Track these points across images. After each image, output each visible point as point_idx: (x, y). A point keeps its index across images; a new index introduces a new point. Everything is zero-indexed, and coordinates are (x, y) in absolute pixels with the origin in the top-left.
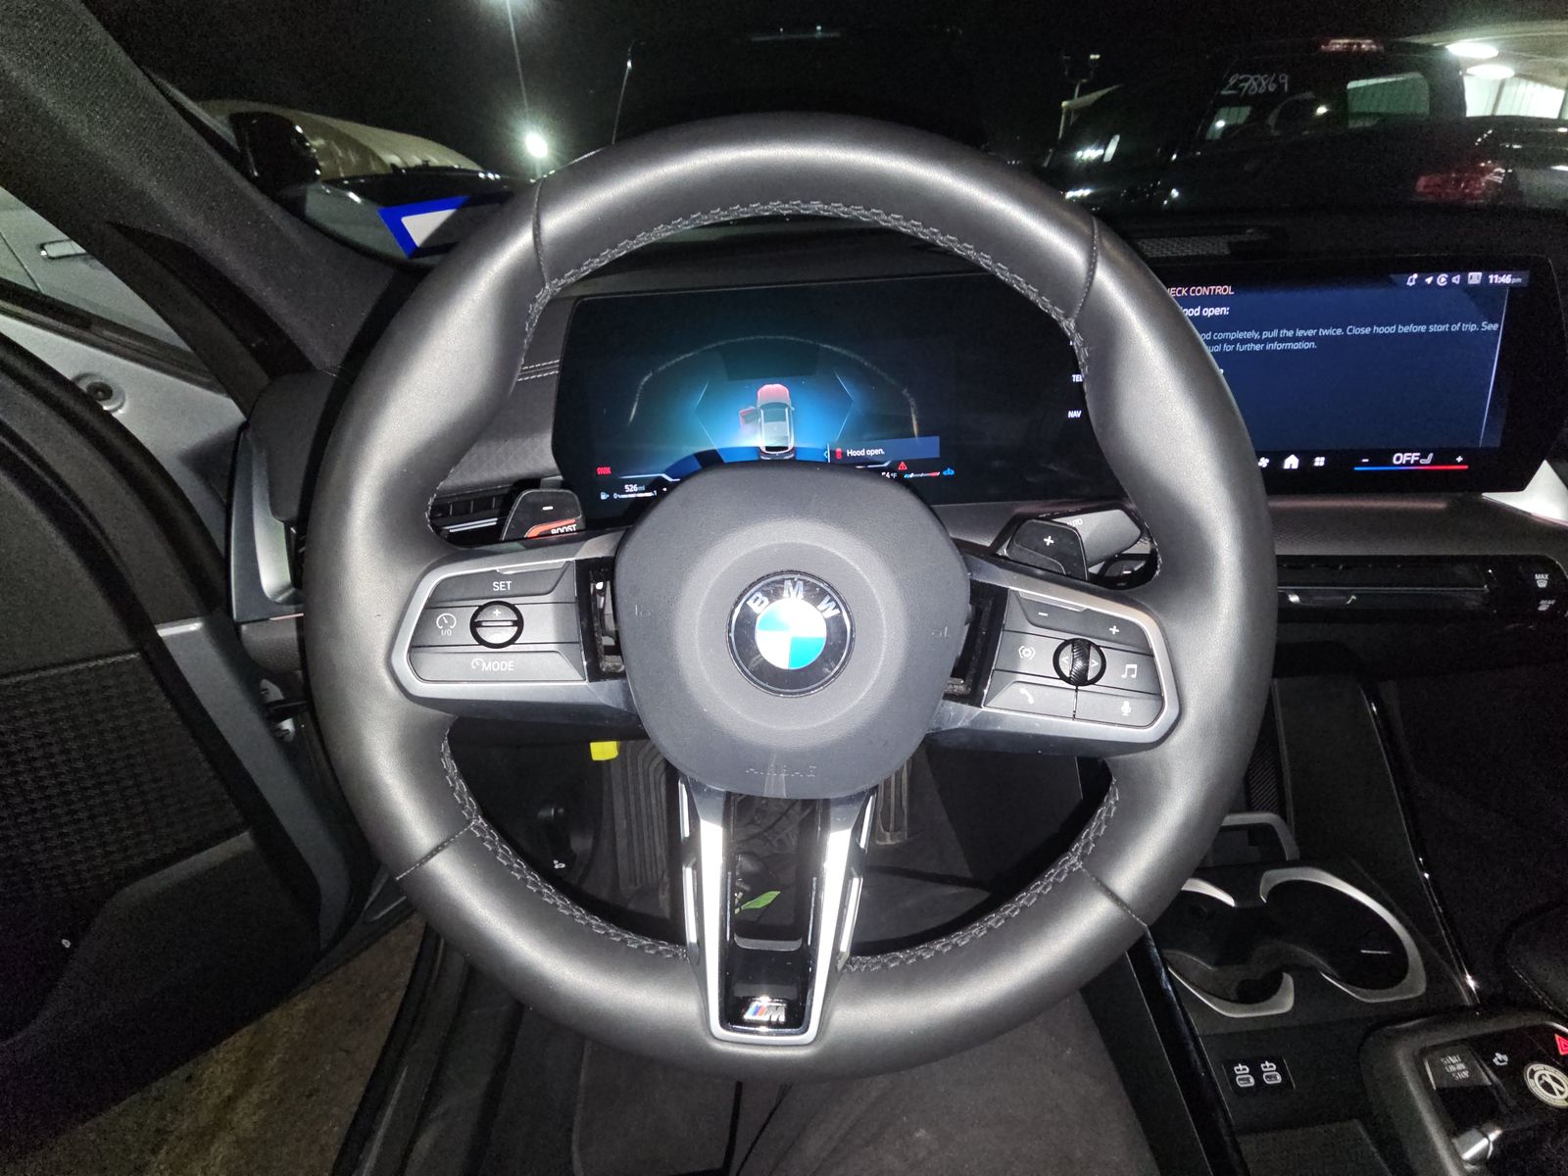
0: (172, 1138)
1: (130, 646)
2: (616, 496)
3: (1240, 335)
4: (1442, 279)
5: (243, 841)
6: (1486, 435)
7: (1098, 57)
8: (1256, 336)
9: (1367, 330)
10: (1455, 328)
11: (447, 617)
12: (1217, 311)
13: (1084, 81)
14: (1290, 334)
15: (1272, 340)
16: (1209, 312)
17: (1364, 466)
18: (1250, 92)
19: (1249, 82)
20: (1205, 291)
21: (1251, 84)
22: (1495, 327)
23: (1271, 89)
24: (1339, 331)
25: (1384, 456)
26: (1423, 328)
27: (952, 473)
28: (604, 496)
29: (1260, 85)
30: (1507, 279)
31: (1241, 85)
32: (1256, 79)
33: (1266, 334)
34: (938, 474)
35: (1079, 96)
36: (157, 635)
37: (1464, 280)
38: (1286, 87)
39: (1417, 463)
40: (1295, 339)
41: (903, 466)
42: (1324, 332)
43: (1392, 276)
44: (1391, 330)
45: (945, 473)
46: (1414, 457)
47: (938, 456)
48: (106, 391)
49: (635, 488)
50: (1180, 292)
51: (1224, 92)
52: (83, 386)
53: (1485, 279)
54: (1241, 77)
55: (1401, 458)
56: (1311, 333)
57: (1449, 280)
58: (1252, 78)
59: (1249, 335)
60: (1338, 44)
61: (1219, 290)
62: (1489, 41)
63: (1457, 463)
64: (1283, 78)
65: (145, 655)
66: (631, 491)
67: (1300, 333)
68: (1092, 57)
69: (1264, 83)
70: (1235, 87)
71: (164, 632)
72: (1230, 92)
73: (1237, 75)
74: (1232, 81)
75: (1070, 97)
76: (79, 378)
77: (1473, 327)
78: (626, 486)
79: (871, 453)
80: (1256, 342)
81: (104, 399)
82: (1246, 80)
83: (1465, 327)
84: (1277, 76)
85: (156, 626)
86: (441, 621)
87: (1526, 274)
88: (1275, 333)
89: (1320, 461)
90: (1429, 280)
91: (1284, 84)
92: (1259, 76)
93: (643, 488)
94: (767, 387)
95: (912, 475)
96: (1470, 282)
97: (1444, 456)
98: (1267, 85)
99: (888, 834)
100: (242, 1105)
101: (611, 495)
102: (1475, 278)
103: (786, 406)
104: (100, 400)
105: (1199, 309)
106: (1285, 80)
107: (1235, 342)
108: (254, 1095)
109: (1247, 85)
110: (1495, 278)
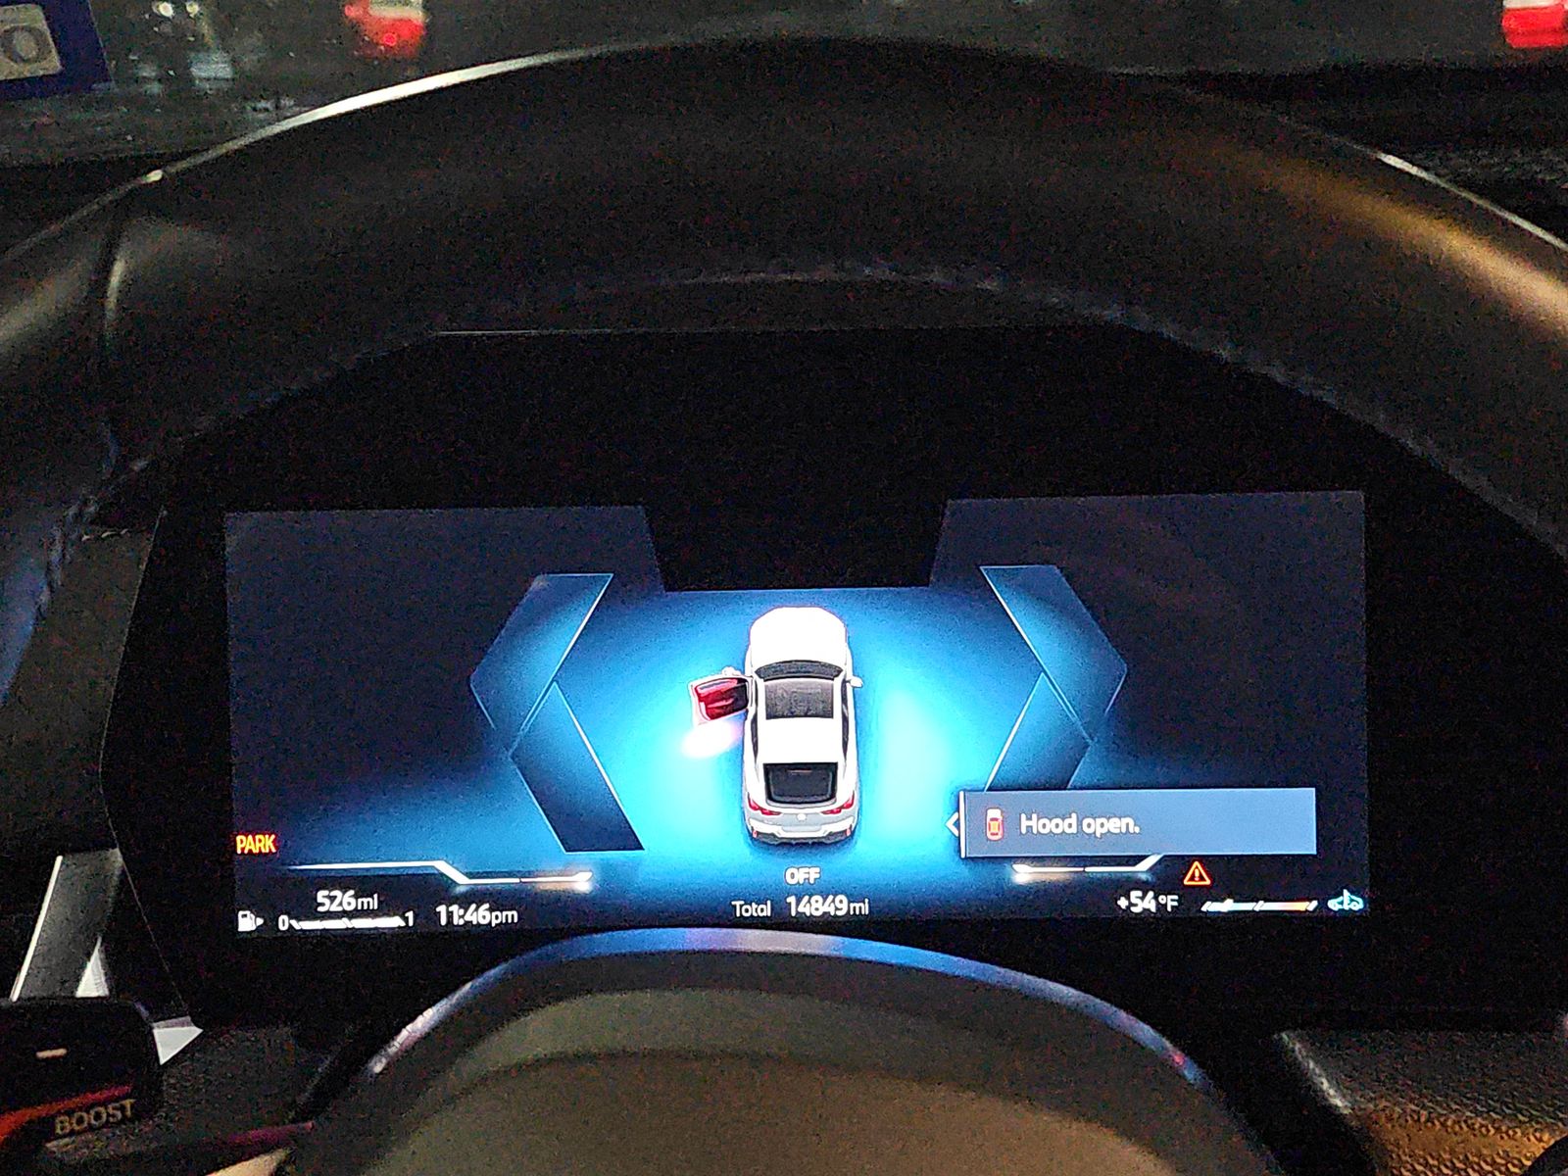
2: (284, 922)
27: (1358, 905)
28: (247, 923)
34: (1312, 905)
45: (1333, 904)
47: (1311, 849)
49: (347, 900)
66: (335, 908)
78: (321, 896)
93: (373, 902)
95: (1228, 906)
101: (271, 923)
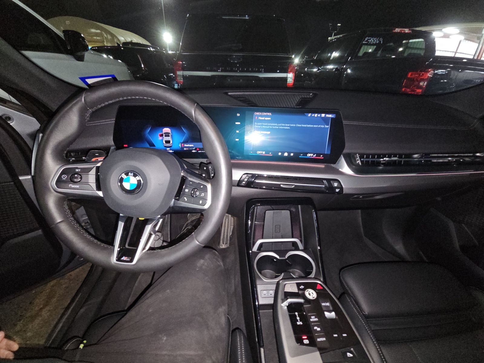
0: (24, 318)
1: (11, 181)
3: (273, 124)
4: (316, 115)
5: (40, 232)
6: (327, 151)
7: (340, 25)
8: (277, 125)
9: (300, 126)
10: (319, 126)
11: (65, 176)
12: (268, 119)
13: (336, 32)
14: (284, 125)
15: (280, 126)
16: (266, 119)
17: (301, 156)
18: (371, 43)
19: (371, 40)
20: (265, 114)
21: (372, 41)
22: (328, 127)
23: (377, 42)
24: (295, 125)
25: (306, 154)
26: (312, 126)
29: (374, 41)
30: (330, 116)
31: (369, 41)
32: (373, 39)
33: (279, 125)
35: (334, 36)
36: (19, 178)
37: (321, 115)
38: (382, 42)
39: (312, 156)
40: (285, 126)
41: (198, 149)
42: (291, 125)
43: (305, 114)
44: (305, 126)
46: (312, 155)
48: (9, 118)
50: (260, 114)
51: (363, 42)
52: (4, 117)
53: (325, 116)
54: (369, 38)
55: (309, 155)
56: (289, 125)
57: (317, 115)
58: (372, 39)
59: (275, 125)
60: (397, 30)
61: (268, 114)
62: (457, 28)
63: (321, 157)
64: (381, 39)
65: (15, 183)
67: (286, 125)
68: (338, 25)
69: (375, 41)
70: (367, 41)
71: (21, 178)
72: (365, 42)
73: (367, 38)
74: (366, 39)
75: (331, 36)
76: (3, 115)
77: (323, 126)
79: (190, 146)
80: (277, 126)
81: (8, 120)
82: (370, 39)
83: (321, 126)
84: (379, 39)
85: (19, 176)
86: (63, 177)
87: (335, 115)
88: (281, 125)
89: (292, 154)
90: (313, 115)
91: (381, 41)
92: (374, 38)
94: (165, 129)
95: (200, 151)
96: (322, 116)
97: (318, 155)
98: (376, 41)
99: (223, 245)
100: (44, 310)
102: (323, 115)
103: (170, 133)
104: (7, 120)
105: (264, 118)
106: (381, 40)
107: (272, 126)
108: (48, 308)
109: (370, 41)
110: (328, 116)
